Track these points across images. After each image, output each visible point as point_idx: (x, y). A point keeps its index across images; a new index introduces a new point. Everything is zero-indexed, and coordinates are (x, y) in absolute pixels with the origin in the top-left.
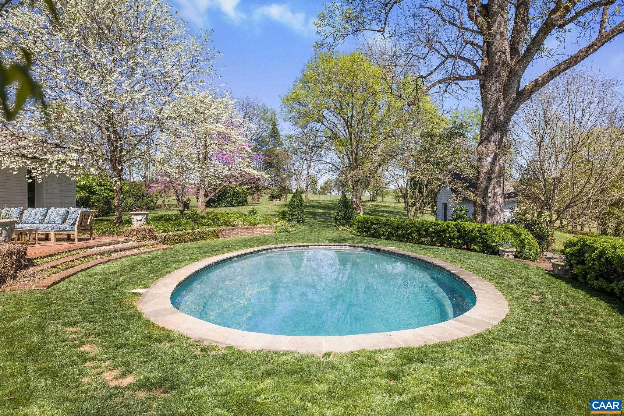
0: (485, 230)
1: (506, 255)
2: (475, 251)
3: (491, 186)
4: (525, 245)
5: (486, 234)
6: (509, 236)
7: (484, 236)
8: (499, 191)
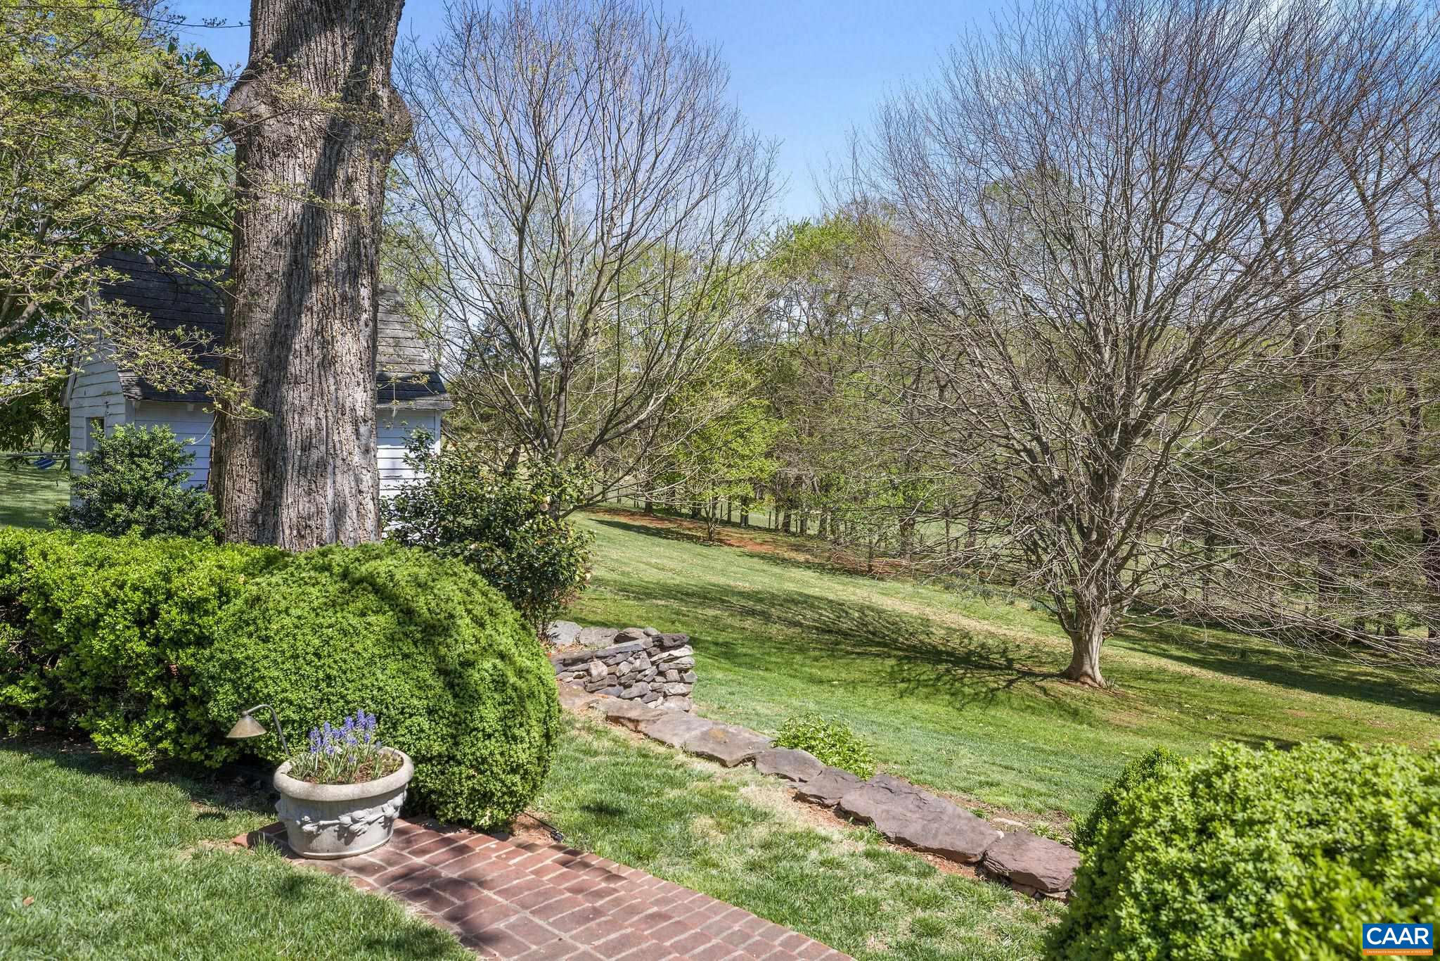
0: (193, 607)
1: (328, 838)
2: (120, 767)
3: (308, 323)
4: (475, 699)
5: (203, 641)
6: (368, 645)
7: (184, 658)
8: (349, 347)
